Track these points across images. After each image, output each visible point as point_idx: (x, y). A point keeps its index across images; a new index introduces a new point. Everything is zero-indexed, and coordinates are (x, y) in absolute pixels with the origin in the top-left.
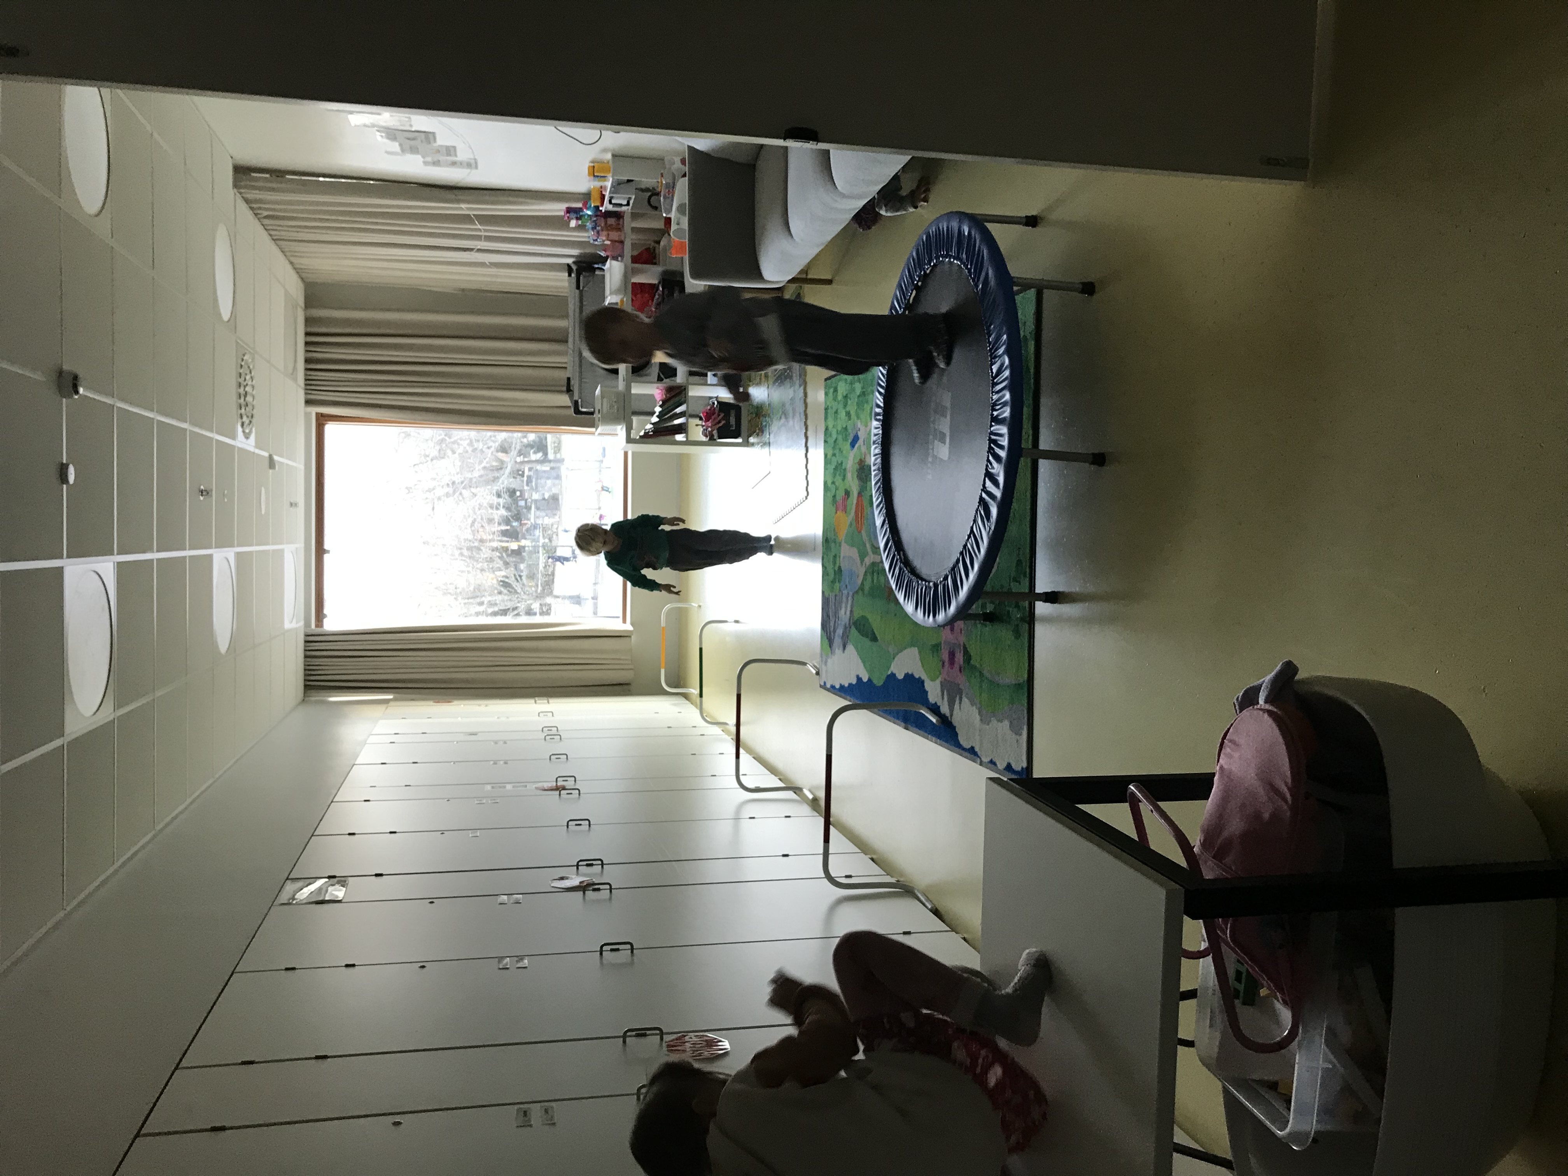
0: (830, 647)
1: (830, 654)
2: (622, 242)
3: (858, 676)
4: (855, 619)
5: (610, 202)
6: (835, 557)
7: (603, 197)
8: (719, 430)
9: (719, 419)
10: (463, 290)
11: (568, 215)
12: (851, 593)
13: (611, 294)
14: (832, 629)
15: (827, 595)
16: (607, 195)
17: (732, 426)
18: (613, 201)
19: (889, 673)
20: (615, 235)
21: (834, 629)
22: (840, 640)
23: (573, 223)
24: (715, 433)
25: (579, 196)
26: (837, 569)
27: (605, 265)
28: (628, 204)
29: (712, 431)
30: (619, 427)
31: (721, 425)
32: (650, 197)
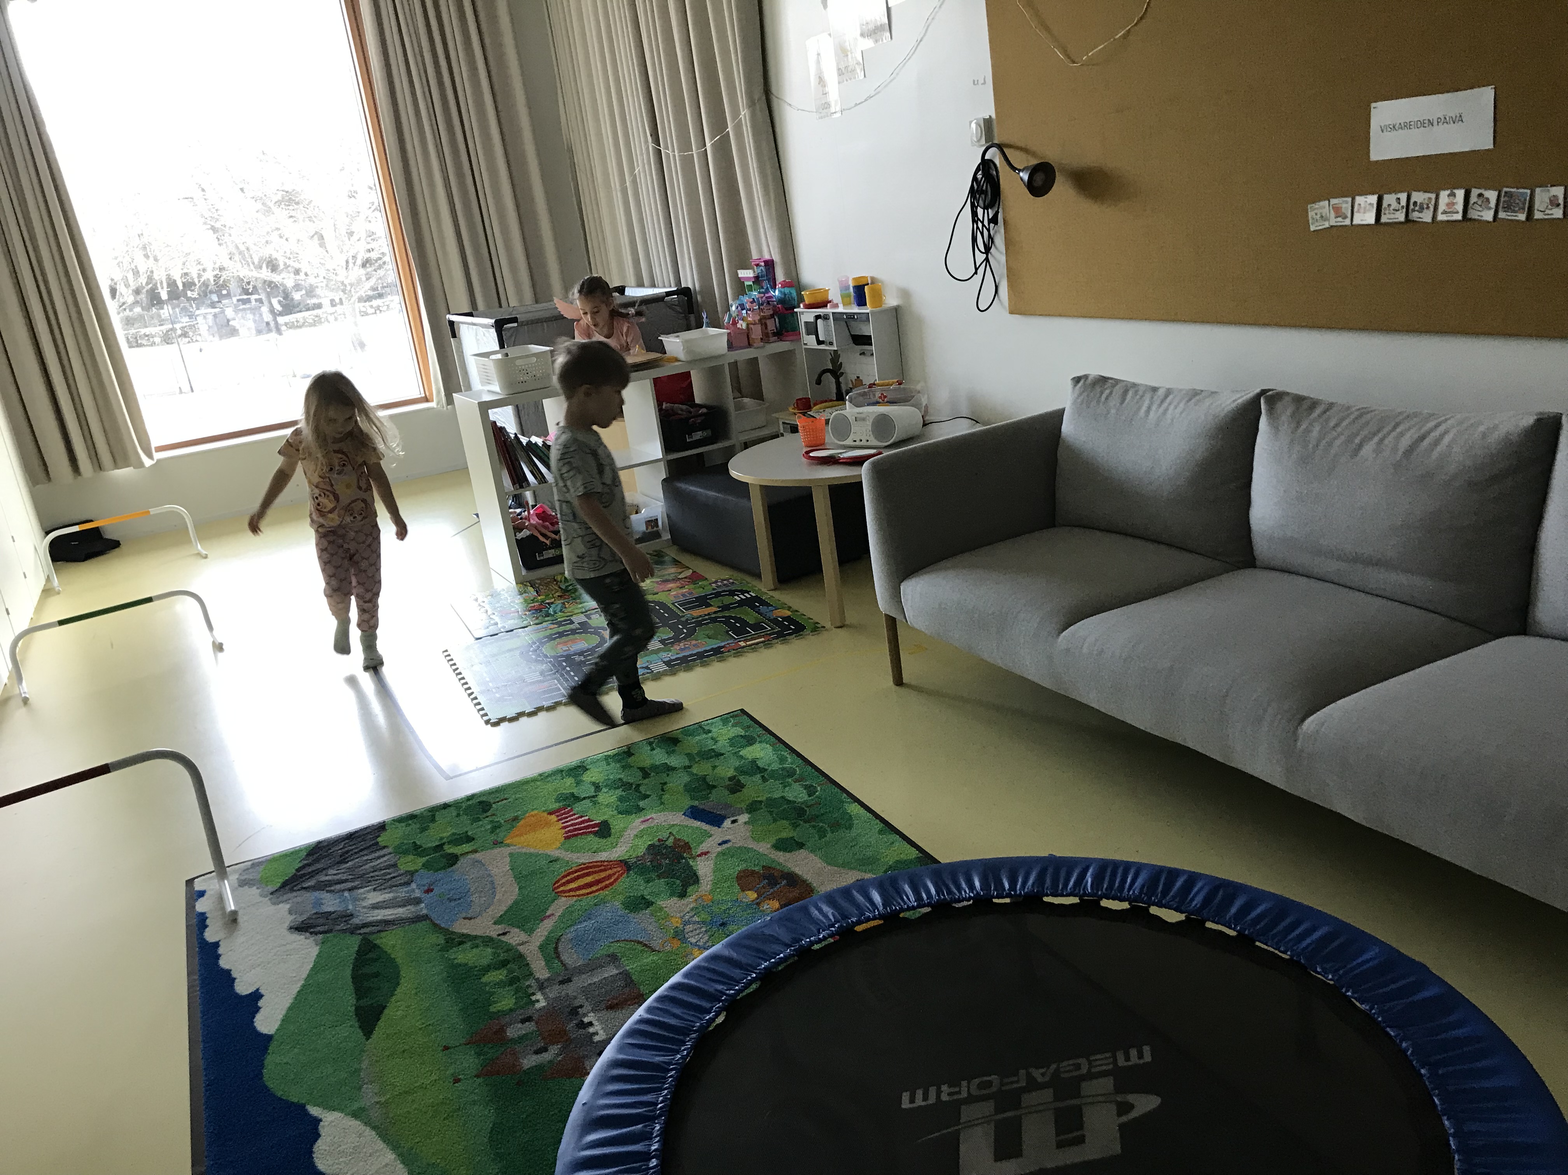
0: (284, 885)
1: (271, 888)
2: (750, 345)
3: (257, 996)
4: (378, 942)
5: (818, 317)
6: (470, 839)
7: (824, 304)
9: (549, 534)
11: (763, 264)
12: (423, 909)
13: (686, 342)
14: (323, 878)
15: (382, 839)
16: (829, 310)
17: (541, 554)
18: (819, 321)
19: (314, 1111)
20: (757, 332)
21: (330, 883)
22: (310, 911)
23: (746, 274)
24: (525, 533)
26: (450, 849)
27: (708, 326)
28: (822, 343)
29: (526, 528)
30: (496, 388)
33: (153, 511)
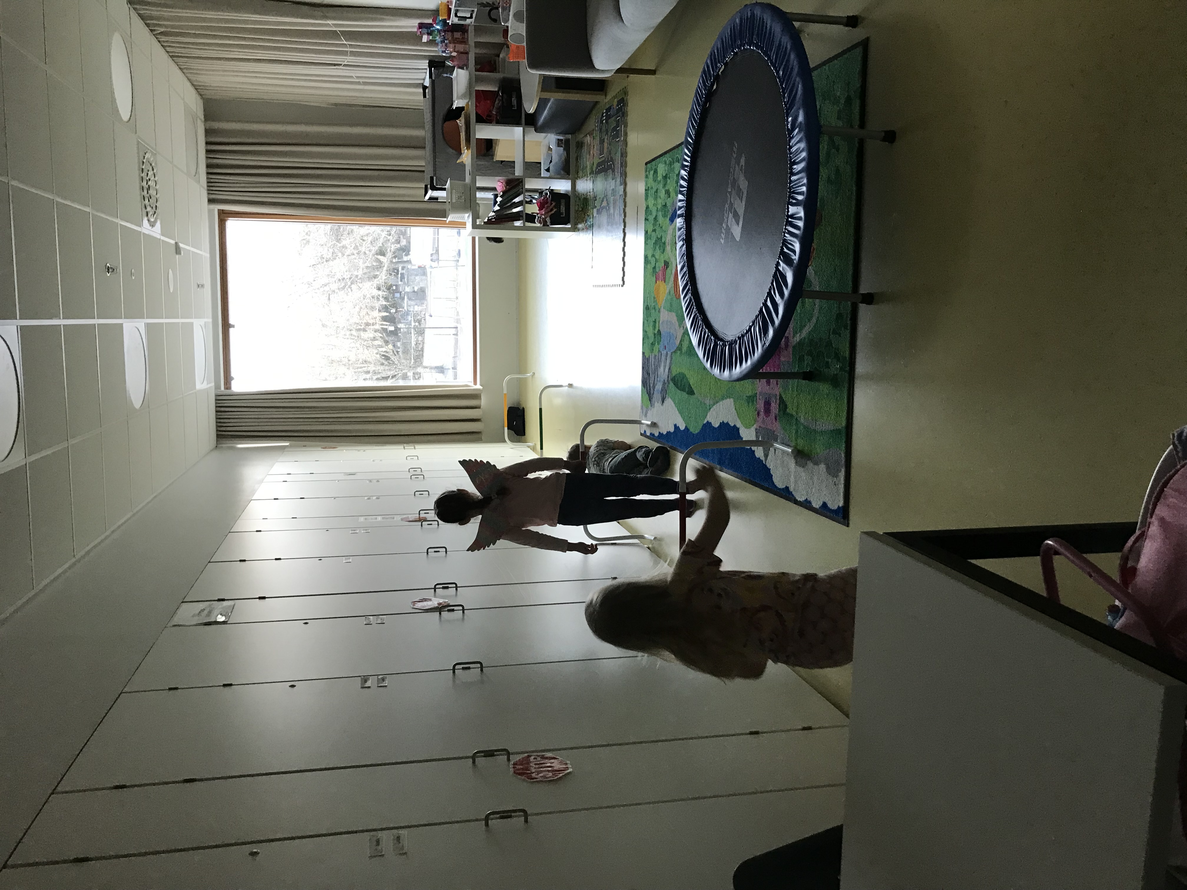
0: (650, 400)
1: (650, 407)
2: (467, 53)
3: (675, 425)
4: (674, 375)
5: (456, 15)
6: (655, 322)
7: (450, 10)
8: (551, 217)
9: (551, 207)
10: (336, 105)
11: (420, 30)
12: (669, 353)
13: (458, 98)
14: (652, 385)
15: (647, 355)
16: (453, 7)
17: (562, 214)
18: (459, 15)
19: (705, 422)
20: (461, 47)
21: (654, 383)
22: (660, 395)
23: (425, 38)
24: (548, 220)
25: (430, 13)
26: (656, 332)
27: (452, 75)
28: (471, 17)
29: (546, 218)
30: (467, 215)
31: (553, 212)
32: (490, 11)
33: (505, 392)
